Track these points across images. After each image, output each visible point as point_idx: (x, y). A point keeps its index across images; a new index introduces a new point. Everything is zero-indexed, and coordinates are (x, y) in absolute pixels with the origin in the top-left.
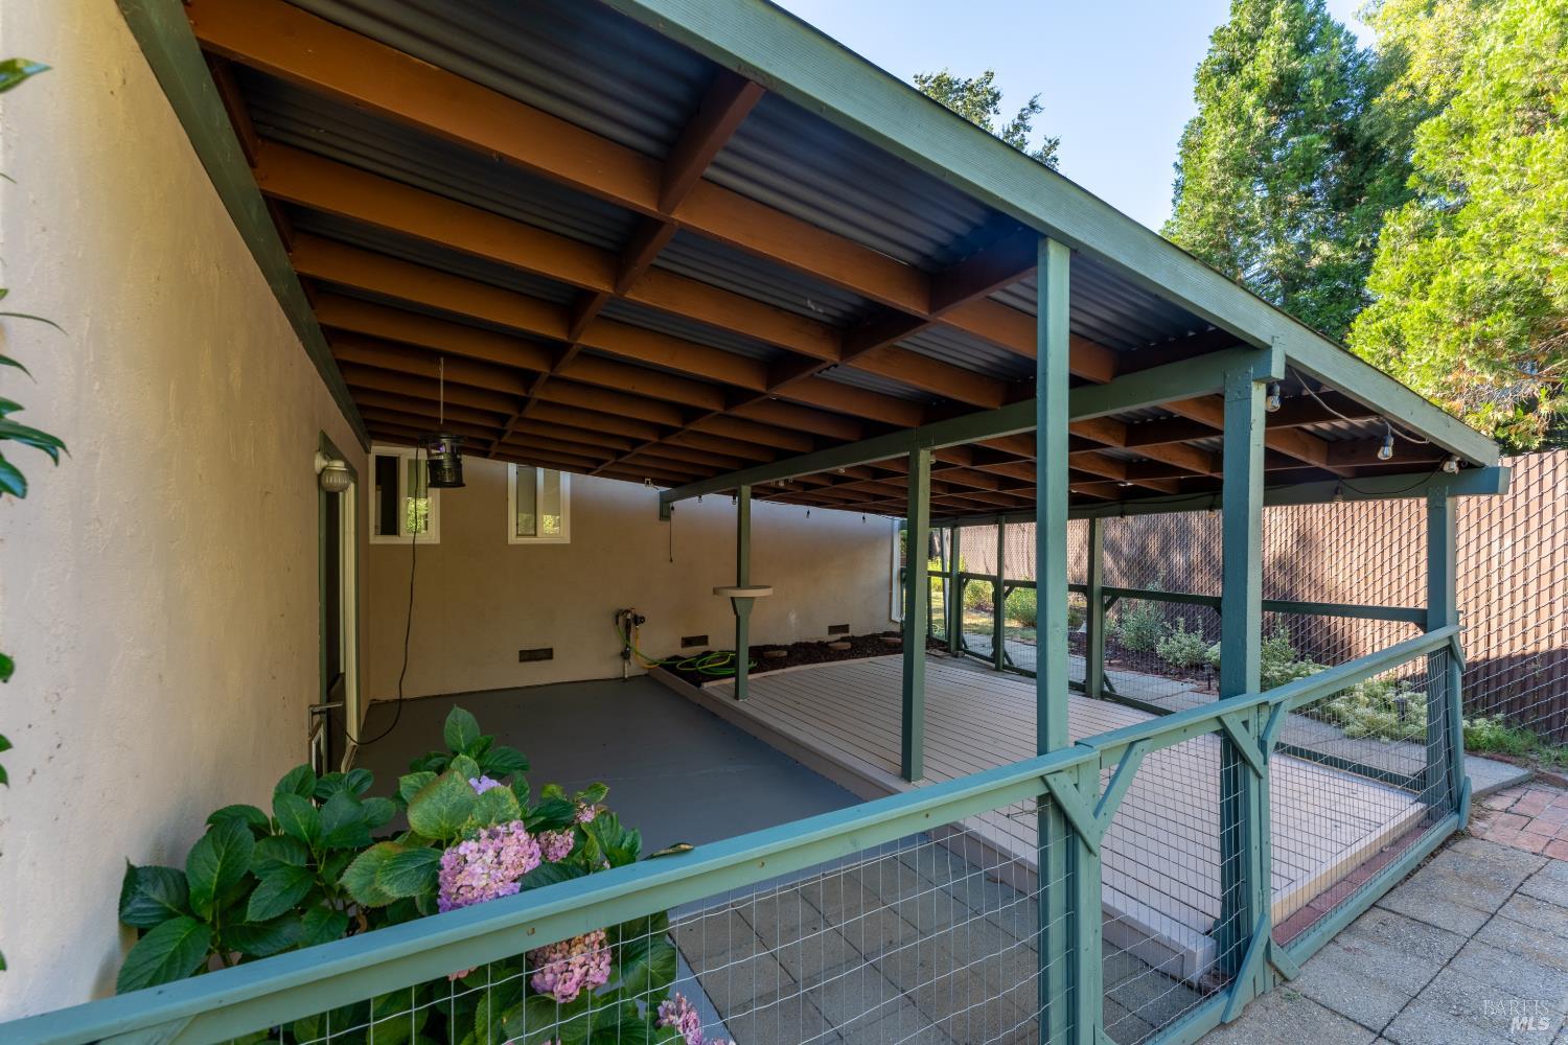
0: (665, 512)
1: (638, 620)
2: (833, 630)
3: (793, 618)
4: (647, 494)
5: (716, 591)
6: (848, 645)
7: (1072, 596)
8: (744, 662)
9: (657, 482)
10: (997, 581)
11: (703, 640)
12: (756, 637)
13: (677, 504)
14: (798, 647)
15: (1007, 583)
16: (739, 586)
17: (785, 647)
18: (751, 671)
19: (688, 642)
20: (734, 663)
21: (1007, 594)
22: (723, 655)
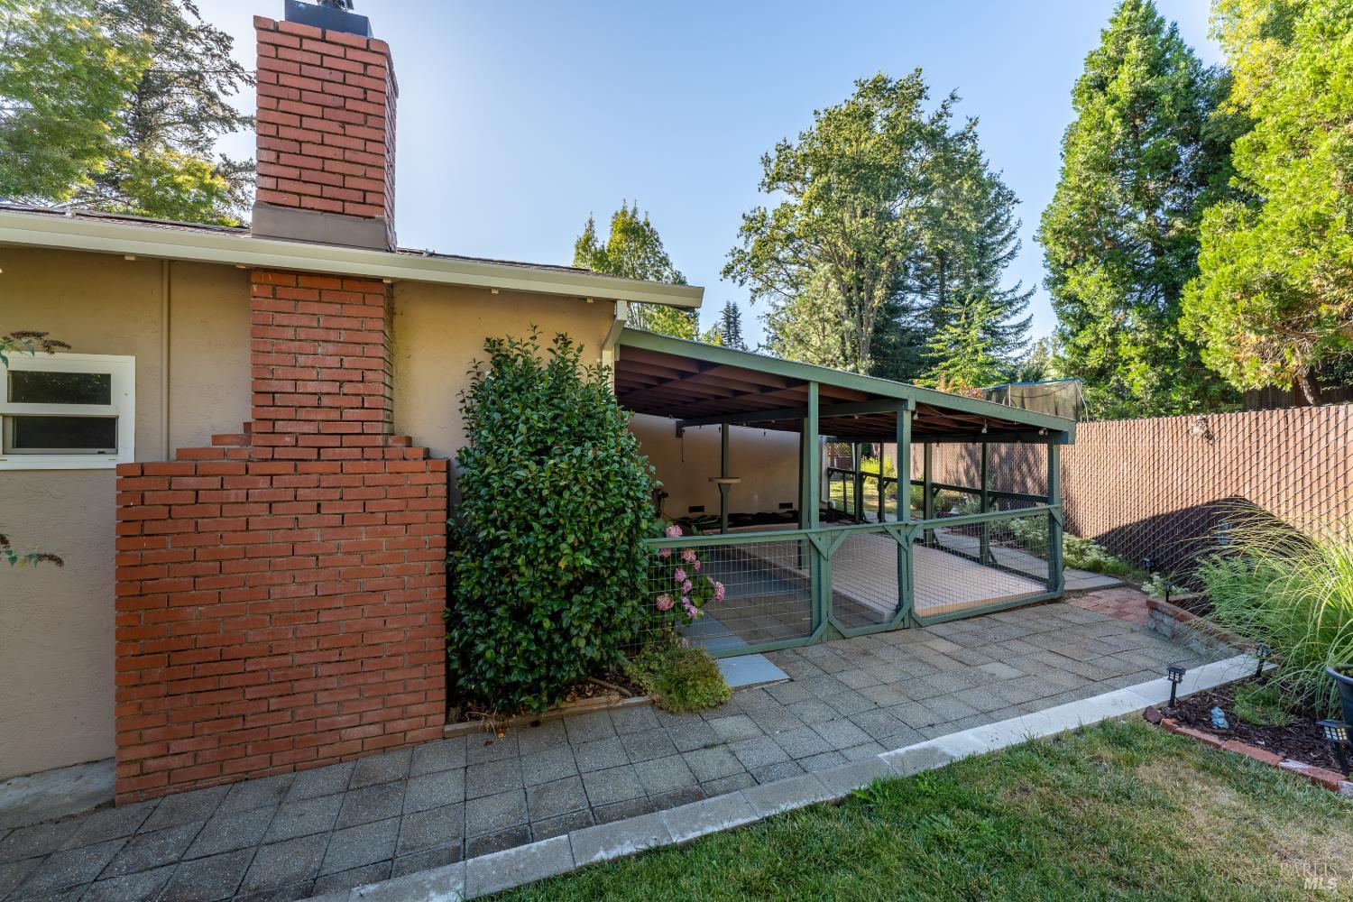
0: (679, 433)
1: (665, 495)
2: (782, 506)
3: (756, 497)
4: (669, 423)
5: (710, 480)
6: (791, 515)
7: (914, 488)
8: (726, 522)
9: (675, 417)
10: (879, 477)
11: (701, 509)
12: (733, 508)
13: (687, 429)
14: (759, 515)
15: (886, 479)
16: (722, 477)
17: (751, 515)
18: (730, 526)
19: (692, 509)
20: (720, 521)
21: (885, 486)
22: (714, 517)
